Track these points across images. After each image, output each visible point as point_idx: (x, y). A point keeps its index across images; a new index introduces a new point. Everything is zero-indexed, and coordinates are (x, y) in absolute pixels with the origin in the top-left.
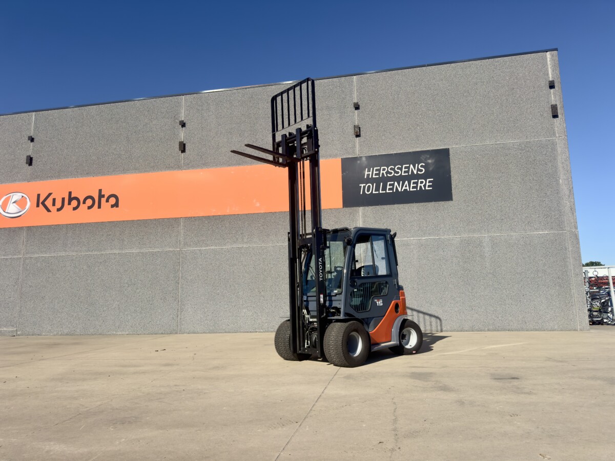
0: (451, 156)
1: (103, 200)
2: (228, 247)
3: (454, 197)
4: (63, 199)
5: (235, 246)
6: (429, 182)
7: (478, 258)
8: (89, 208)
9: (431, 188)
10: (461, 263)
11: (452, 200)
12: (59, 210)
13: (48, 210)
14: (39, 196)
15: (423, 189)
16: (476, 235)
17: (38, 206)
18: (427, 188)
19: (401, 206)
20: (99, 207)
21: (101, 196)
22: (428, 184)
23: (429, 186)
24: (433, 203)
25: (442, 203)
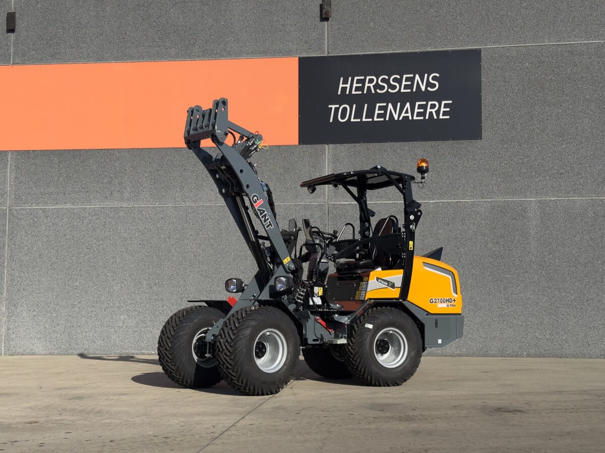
0: (483, 63)
2: (96, 205)
3: (484, 134)
5: (108, 204)
6: (446, 106)
7: (517, 238)
9: (448, 117)
10: (490, 245)
11: (481, 139)
15: (435, 117)
16: (517, 199)
18: (441, 117)
19: (396, 145)
22: (442, 109)
24: (450, 143)
25: (465, 143)
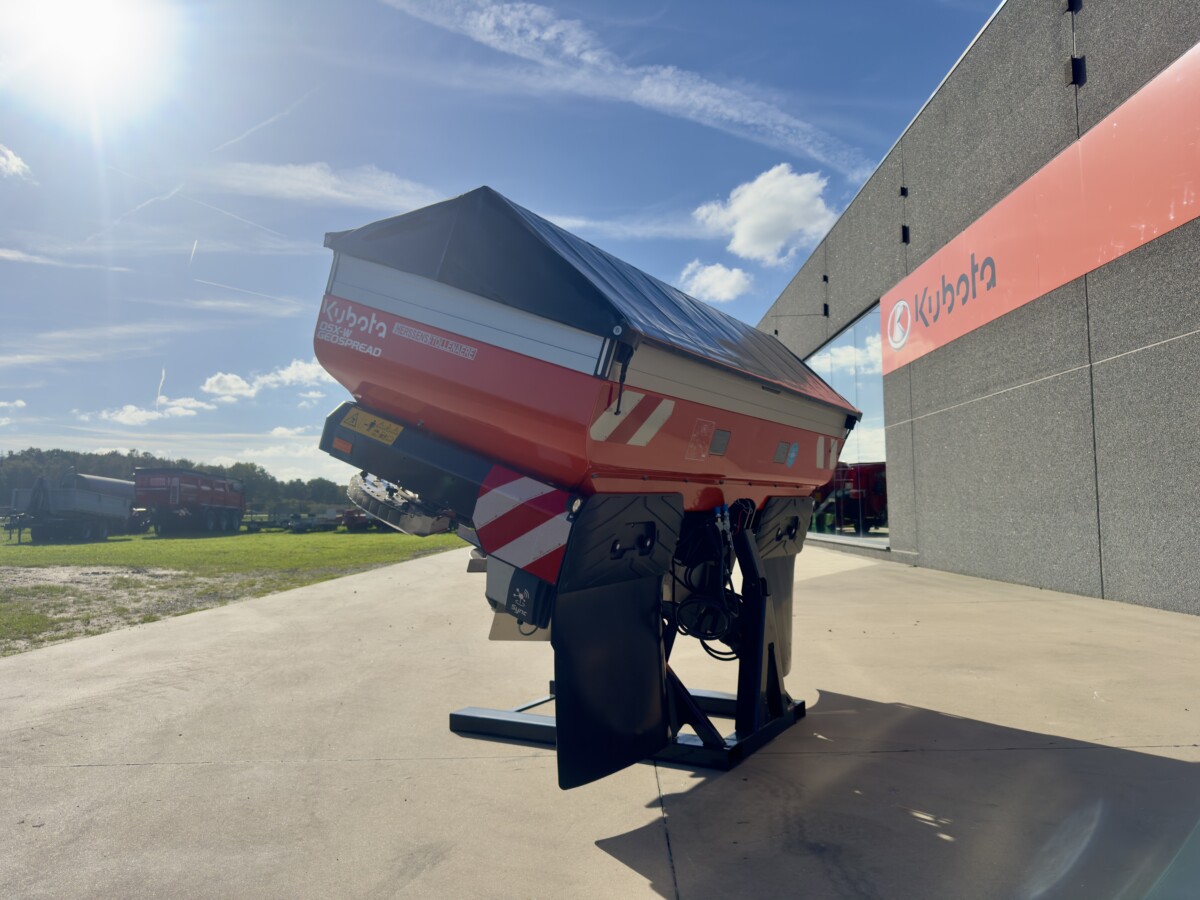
1: (978, 275)
4: (938, 293)
8: (964, 300)
12: (936, 318)
13: (927, 324)
14: (916, 296)
17: (917, 320)
20: (974, 296)
21: (974, 269)
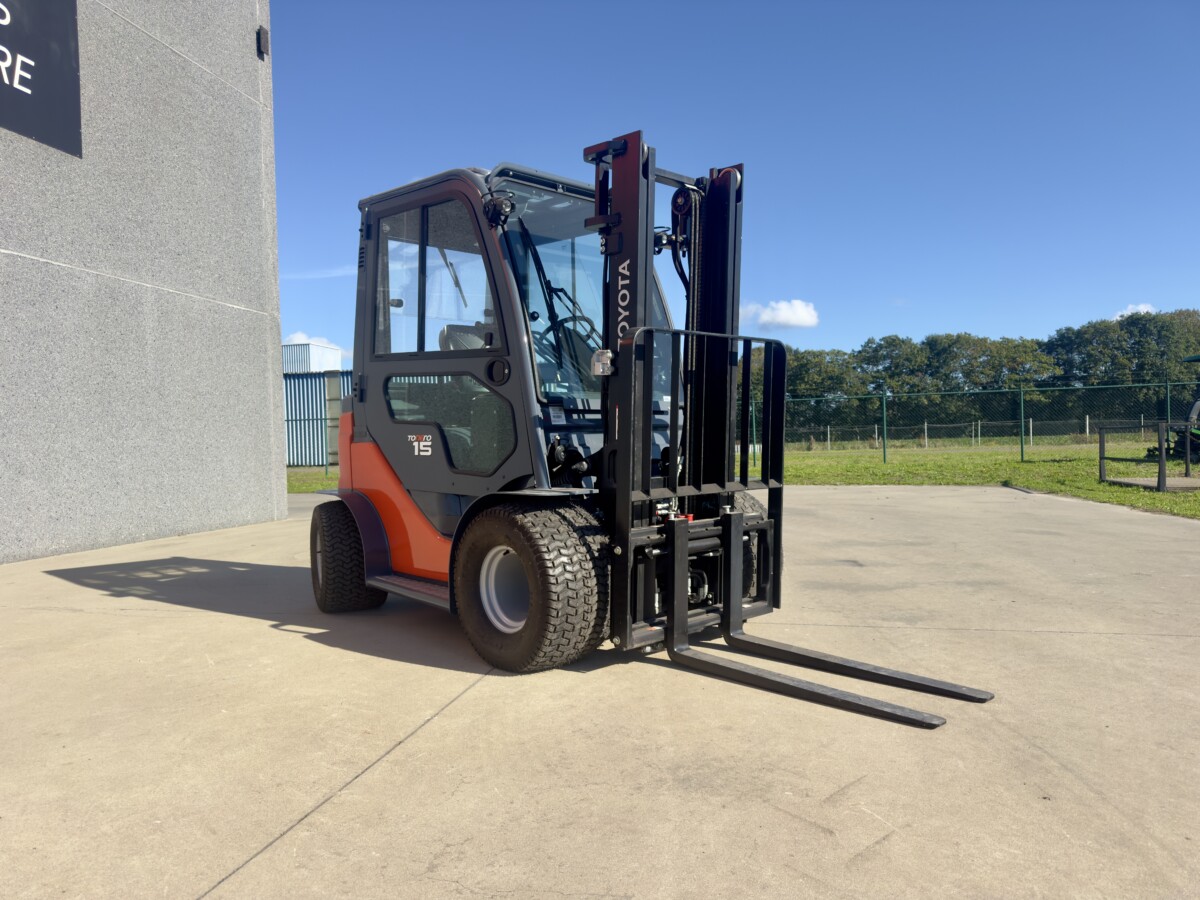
3: (84, 152)
6: (25, 67)
7: (132, 344)
9: (29, 91)
10: (96, 353)
11: (81, 157)
15: (7, 81)
16: (131, 280)
18: (16, 85)
22: (18, 72)
23: (23, 81)
24: (32, 143)
25: (56, 154)
